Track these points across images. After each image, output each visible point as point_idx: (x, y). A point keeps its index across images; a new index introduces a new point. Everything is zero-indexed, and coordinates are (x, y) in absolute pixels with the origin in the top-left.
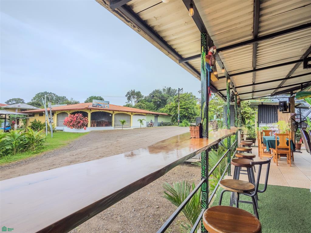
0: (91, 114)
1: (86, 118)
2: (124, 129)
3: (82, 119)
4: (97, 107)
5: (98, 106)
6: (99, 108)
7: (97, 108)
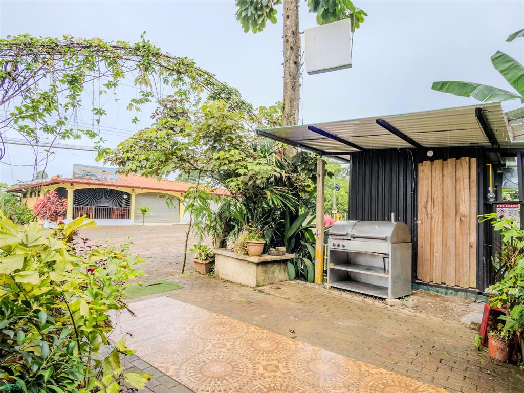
0: (74, 193)
1: (64, 200)
2: (145, 224)
3: (56, 202)
4: (85, 178)
5: (89, 177)
6: (90, 181)
7: (85, 181)
